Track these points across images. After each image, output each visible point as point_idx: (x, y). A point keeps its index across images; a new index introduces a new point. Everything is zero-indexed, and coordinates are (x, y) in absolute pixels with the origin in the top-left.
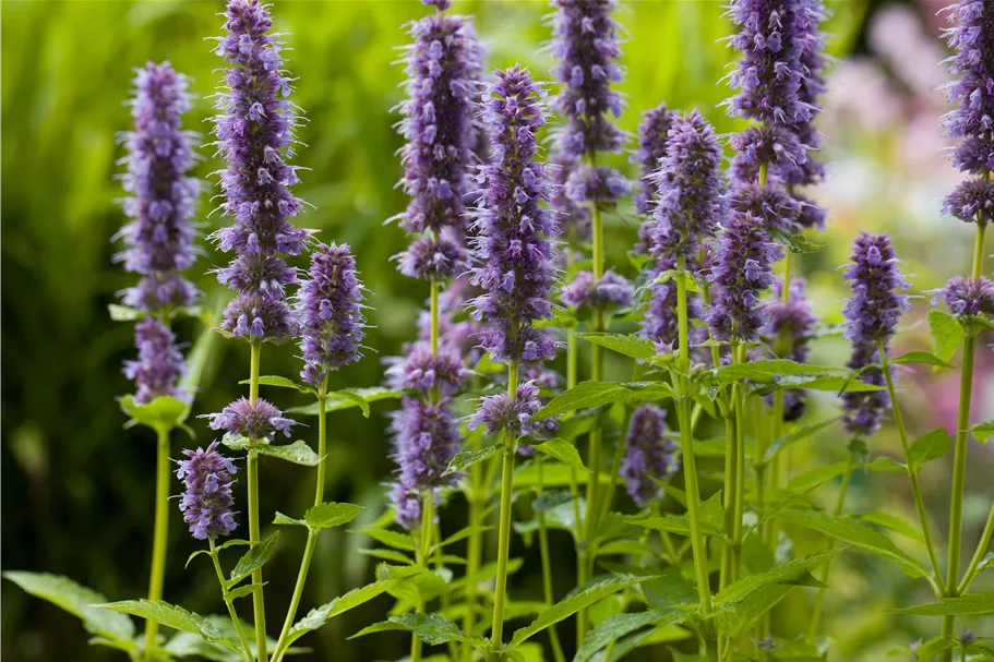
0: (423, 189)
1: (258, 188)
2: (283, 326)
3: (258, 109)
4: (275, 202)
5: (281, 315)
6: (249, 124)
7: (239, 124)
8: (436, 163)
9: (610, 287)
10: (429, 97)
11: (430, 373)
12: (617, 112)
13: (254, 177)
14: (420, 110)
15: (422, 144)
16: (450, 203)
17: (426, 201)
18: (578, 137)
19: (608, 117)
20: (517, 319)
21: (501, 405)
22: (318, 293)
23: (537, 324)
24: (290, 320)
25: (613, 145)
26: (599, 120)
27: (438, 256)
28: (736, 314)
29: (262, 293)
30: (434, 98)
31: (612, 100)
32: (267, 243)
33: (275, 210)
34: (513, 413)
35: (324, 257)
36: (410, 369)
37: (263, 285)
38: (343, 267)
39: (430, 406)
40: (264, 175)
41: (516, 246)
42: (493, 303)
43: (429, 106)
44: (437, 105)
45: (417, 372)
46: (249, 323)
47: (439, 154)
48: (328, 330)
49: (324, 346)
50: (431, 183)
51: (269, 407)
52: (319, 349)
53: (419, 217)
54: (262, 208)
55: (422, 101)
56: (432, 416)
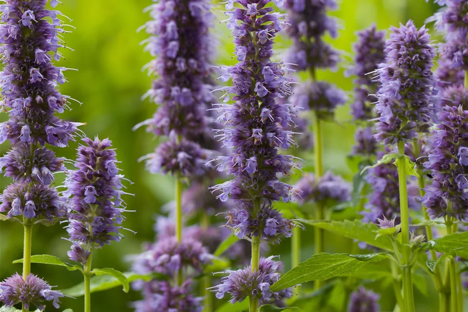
0: (167, 97)
1: (30, 86)
2: (53, 209)
3: (29, 16)
4: (45, 98)
5: (51, 199)
6: (22, 29)
7: (13, 30)
8: (179, 75)
9: (330, 185)
10: (171, 18)
11: (176, 257)
12: (333, 34)
13: (26, 76)
14: (164, 29)
15: (166, 58)
16: (192, 109)
17: (170, 108)
18: (301, 55)
19: (326, 38)
20: (258, 199)
21: (245, 277)
22: (84, 181)
23: (276, 205)
24: (59, 203)
25: (331, 63)
26: (318, 41)
27: (181, 155)
28: (450, 196)
29: (34, 179)
30: (176, 18)
31: (329, 24)
32: (39, 135)
33: (45, 106)
34: (255, 282)
35: (89, 149)
36: (158, 255)
37: (35, 171)
38: (106, 157)
39: (175, 286)
40: (35, 74)
41: (257, 134)
42: (237, 186)
43: (171, 25)
44: (179, 24)
45: (164, 257)
46: (23, 206)
47: (182, 66)
48: (93, 214)
49: (89, 228)
50: (175, 91)
51: (40, 281)
52: (84, 230)
53: (165, 121)
54: (33, 104)
55: (165, 21)
56: (178, 294)
